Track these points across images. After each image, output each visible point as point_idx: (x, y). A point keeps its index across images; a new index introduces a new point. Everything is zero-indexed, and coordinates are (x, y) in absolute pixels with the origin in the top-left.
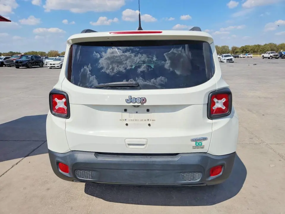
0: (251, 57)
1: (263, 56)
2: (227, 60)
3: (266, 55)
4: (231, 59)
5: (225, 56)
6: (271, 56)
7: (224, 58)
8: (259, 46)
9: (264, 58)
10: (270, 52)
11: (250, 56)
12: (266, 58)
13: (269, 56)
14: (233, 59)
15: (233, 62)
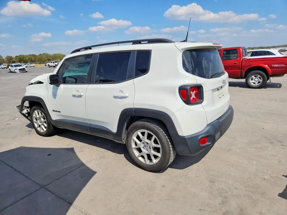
0: (34, 67)
1: (48, 65)
2: (19, 70)
3: (51, 64)
4: (24, 69)
5: (15, 66)
6: (56, 65)
7: (15, 68)
8: (34, 55)
9: (50, 67)
10: (54, 61)
11: (32, 65)
12: (52, 66)
13: (54, 65)
14: (25, 69)
15: (27, 72)
